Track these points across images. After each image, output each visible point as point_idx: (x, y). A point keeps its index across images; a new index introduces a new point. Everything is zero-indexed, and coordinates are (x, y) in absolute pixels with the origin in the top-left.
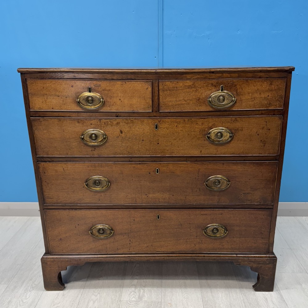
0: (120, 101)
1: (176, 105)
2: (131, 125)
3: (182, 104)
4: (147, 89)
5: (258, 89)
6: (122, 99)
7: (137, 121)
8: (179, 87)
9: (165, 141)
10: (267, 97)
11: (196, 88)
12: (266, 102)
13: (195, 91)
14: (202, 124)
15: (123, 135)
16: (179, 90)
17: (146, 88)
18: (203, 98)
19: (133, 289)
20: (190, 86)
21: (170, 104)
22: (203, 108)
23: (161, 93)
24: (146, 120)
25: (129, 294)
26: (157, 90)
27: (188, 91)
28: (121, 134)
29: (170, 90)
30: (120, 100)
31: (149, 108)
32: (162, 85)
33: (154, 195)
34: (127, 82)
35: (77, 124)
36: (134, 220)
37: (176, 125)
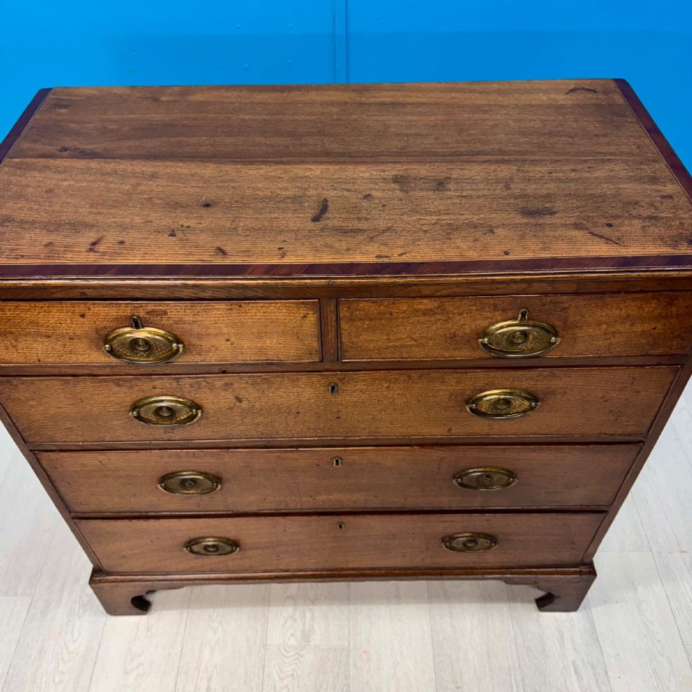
0: (229, 343)
1: (387, 349)
2: (265, 386)
3: (406, 346)
4: (305, 317)
5: (629, 315)
6: (233, 339)
7: (279, 380)
8: (397, 313)
9: (356, 413)
10: (649, 331)
11: (448, 313)
12: (643, 341)
13: (444, 320)
14: (458, 382)
15: (244, 405)
16: (397, 318)
17: (302, 315)
18: (465, 334)
19: (290, 610)
20: (430, 310)
21: (372, 345)
22: (463, 354)
23: (344, 325)
24: (304, 378)
25: (283, 627)
26: (334, 318)
27: (422, 320)
28: (238, 404)
29: (370, 319)
30: (228, 340)
31: (311, 354)
32: (349, 308)
33: (330, 497)
34: (243, 305)
35: (117, 389)
36: (285, 531)
37: (387, 385)
